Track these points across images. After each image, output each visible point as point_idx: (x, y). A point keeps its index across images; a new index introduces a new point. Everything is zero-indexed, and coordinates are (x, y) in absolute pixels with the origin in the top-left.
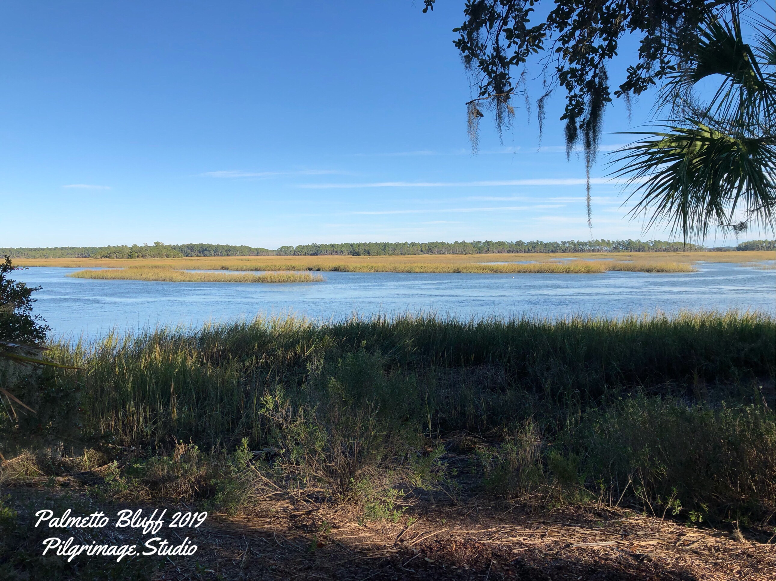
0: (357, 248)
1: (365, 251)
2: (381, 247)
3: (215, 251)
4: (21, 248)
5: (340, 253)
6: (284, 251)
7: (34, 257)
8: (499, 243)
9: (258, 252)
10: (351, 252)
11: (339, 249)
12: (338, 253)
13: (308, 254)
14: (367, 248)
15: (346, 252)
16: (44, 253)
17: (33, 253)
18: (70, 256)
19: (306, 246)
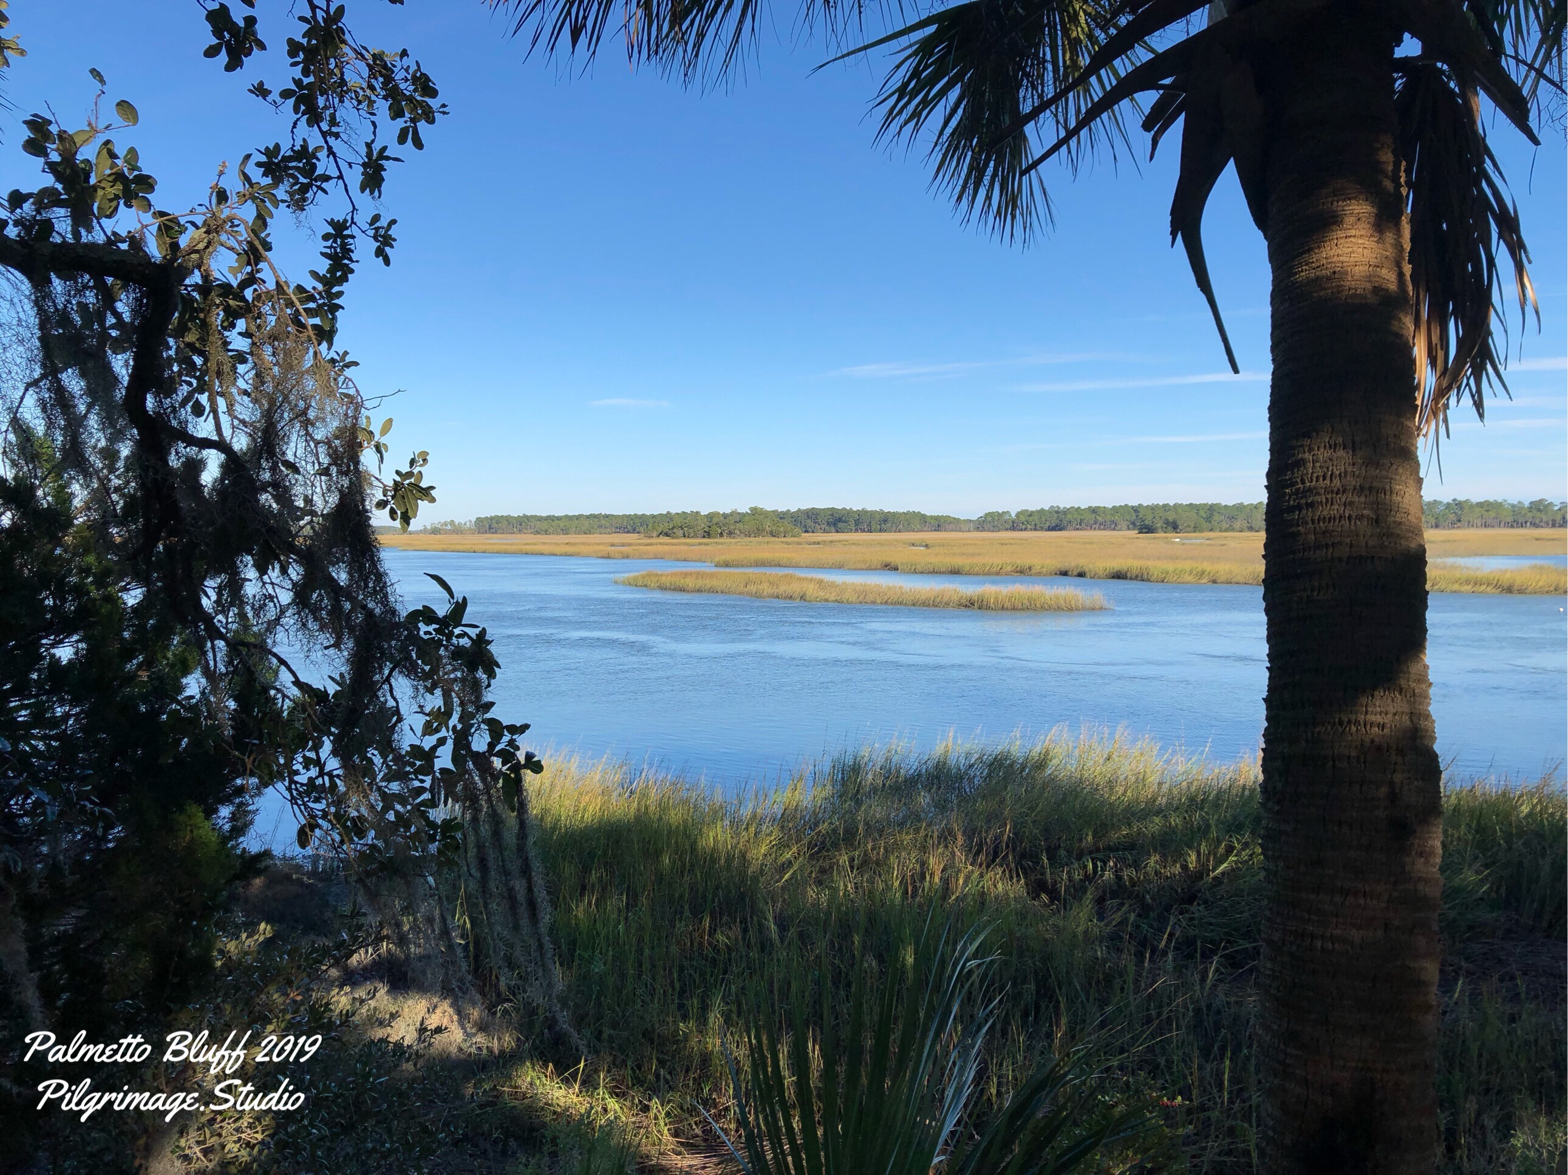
0: (1149, 517)
1: (1167, 522)
2: (1202, 513)
3: (857, 522)
4: (525, 516)
5: (1113, 526)
6: (992, 522)
7: (546, 532)
8: (1486, 506)
9: (939, 524)
10: (1134, 524)
11: (1108, 517)
12: (1104, 526)
13: (1042, 529)
14: (1171, 517)
15: (1124, 525)
16: (562, 524)
17: (544, 525)
18: (603, 531)
19: (1038, 512)
